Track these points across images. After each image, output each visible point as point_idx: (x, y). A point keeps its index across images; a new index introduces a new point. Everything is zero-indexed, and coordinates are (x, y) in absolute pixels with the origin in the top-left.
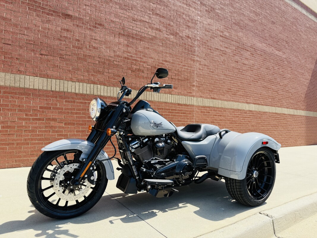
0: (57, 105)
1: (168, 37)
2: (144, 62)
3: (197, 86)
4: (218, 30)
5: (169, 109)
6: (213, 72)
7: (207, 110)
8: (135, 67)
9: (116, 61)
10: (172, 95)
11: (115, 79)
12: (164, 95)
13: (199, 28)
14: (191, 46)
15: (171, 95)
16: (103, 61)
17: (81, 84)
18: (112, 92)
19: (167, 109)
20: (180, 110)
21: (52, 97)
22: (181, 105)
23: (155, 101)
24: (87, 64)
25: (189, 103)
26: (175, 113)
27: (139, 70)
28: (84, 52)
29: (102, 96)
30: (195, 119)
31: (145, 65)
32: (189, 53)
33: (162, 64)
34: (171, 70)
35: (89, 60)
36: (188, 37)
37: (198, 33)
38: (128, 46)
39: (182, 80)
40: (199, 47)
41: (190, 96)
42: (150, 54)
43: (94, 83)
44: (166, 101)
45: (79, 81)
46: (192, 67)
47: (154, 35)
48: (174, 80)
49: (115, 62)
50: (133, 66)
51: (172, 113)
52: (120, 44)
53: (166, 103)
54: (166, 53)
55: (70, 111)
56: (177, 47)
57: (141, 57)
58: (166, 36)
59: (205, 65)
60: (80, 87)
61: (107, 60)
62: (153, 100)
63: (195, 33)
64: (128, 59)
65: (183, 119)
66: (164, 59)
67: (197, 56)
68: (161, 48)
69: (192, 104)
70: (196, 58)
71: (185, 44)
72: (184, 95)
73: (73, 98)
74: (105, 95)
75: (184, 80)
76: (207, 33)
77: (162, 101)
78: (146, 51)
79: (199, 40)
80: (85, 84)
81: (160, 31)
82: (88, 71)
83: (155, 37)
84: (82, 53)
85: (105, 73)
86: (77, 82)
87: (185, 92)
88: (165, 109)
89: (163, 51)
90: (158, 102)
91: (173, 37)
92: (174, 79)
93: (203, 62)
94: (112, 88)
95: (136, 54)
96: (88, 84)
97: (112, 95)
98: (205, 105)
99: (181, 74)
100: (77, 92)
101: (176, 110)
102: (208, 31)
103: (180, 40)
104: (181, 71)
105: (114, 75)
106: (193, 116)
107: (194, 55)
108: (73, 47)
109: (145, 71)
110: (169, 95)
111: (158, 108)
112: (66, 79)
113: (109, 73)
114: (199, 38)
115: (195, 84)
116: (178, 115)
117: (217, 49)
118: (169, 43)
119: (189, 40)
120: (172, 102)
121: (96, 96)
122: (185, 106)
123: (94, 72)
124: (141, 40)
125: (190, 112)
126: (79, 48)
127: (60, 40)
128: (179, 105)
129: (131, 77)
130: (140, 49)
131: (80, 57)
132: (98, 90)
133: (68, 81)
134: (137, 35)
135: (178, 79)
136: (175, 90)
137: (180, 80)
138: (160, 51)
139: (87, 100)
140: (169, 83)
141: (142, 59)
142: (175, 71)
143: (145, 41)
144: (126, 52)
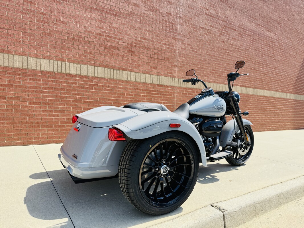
0: (20, 83)
1: (147, 13)
2: (120, 39)
3: (178, 66)
4: (203, 8)
5: (148, 90)
6: (196, 52)
7: (189, 91)
8: (109, 44)
9: (88, 37)
10: (150, 75)
11: (85, 56)
12: (142, 74)
13: (182, 5)
14: (173, 24)
15: (149, 75)
16: (72, 36)
17: (47, 61)
18: (82, 70)
19: (145, 90)
20: (159, 92)
21: (14, 74)
22: (161, 86)
23: (132, 81)
24: (54, 40)
25: (169, 84)
26: (154, 94)
27: (113, 47)
28: (50, 27)
29: (71, 74)
30: (176, 101)
31: (120, 42)
32: (170, 31)
33: (140, 41)
34: (150, 48)
35: (56, 35)
36: (170, 14)
37: (181, 10)
38: (101, 21)
39: (163, 60)
40: (182, 24)
41: (171, 77)
42: (126, 31)
43: (62, 60)
44: (144, 81)
45: (45, 58)
46: (174, 46)
47: (131, 10)
49: (86, 39)
50: (106, 42)
51: (151, 94)
52: (91, 19)
53: (144, 83)
54: (145, 30)
55: (35, 90)
56: (157, 24)
57: (116, 33)
58: (145, 12)
59: (188, 45)
60: (46, 64)
61: (77, 36)
62: (129, 80)
63: (177, 10)
64: (101, 35)
65: (162, 100)
66: (141, 36)
67: (180, 34)
68: (139, 25)
69: (173, 85)
70: (178, 37)
71: (166, 21)
72: (165, 75)
73: (38, 76)
74: (75, 73)
76: (191, 10)
77: (139, 81)
78: (122, 27)
79: (182, 18)
80: (52, 61)
81: (137, 6)
82: (55, 47)
83: (132, 13)
84: (48, 27)
85: (74, 50)
86: (42, 58)
87: (166, 73)
88: (143, 90)
89: (141, 27)
90: (136, 82)
91: (152, 14)
92: (153, 58)
93: (186, 41)
94: (82, 66)
95: (110, 30)
96: (55, 61)
97: (82, 74)
98: (187, 87)
99: (161, 53)
100: (43, 69)
101: (155, 91)
102: (192, 8)
103: (161, 16)
104: (161, 50)
105: (84, 52)
106: (174, 98)
107: (176, 33)
108: (38, 20)
109: (121, 49)
110: (147, 75)
111: (135, 89)
112: (30, 56)
113: (79, 50)
114: (181, 16)
115: (176, 64)
116: (157, 97)
117: (202, 28)
118: (147, 19)
119: (171, 17)
120: (151, 83)
121: (64, 73)
122: (166, 87)
123: (62, 48)
124: (116, 15)
125: (171, 94)
126: (44, 22)
127: (23, 13)
128: (158, 86)
129: (104, 54)
130: (115, 25)
131: (45, 31)
132: (67, 67)
133: (32, 57)
134: (111, 10)
135: (158, 59)
136: (155, 70)
137: (160, 59)
138: (138, 28)
139: (54, 78)
140: (147, 62)
141: (117, 35)
142: (155, 50)
143: (120, 17)
144: (99, 27)
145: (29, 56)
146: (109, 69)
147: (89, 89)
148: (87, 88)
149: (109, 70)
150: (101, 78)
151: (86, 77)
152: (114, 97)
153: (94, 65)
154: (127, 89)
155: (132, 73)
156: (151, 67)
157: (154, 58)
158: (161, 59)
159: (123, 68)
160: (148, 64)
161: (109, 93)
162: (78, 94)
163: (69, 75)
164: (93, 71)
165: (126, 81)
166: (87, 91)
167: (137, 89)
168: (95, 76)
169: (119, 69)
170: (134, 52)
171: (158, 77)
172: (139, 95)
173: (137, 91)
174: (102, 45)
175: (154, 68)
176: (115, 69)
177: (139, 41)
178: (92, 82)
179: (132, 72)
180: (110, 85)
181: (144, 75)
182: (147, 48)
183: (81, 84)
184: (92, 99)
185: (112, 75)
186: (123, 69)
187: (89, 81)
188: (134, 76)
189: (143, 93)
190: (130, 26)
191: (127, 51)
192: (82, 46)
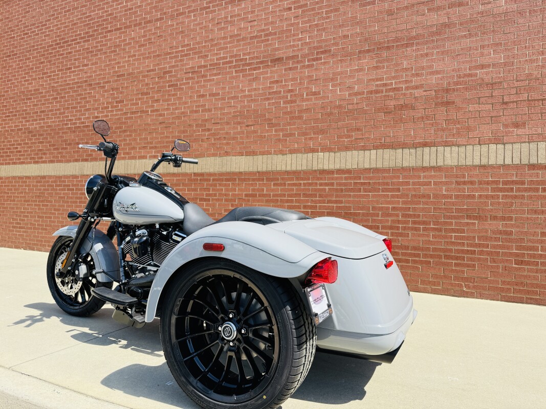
0: (263, 190)
1: (488, 6)
2: (417, 87)
5: (497, 182)
8: (393, 103)
9: (353, 104)
10: (504, 144)
11: (349, 136)
12: (477, 148)
15: (500, 146)
16: (329, 110)
17: (294, 155)
18: (343, 161)
19: (488, 183)
20: (539, 183)
21: (259, 180)
23: (447, 165)
24: (303, 123)
27: (402, 107)
28: (298, 106)
29: (326, 170)
31: (417, 93)
33: (470, 75)
34: (501, 83)
35: (305, 116)
38: (377, 68)
42: (431, 67)
43: (313, 151)
44: (484, 162)
45: (292, 152)
47: (443, 20)
48: (511, 105)
49: (350, 107)
50: (388, 102)
51: (508, 192)
52: (361, 70)
53: (483, 167)
54: (483, 47)
55: (279, 199)
56: (521, 21)
57: (409, 79)
58: (482, 8)
60: (293, 161)
61: (336, 107)
62: (440, 163)
64: (377, 92)
66: (473, 64)
68: (465, 42)
73: (282, 179)
74: (332, 167)
77: (469, 163)
78: (423, 62)
80: (300, 155)
81: (461, 4)
82: (305, 134)
83: (446, 25)
84: (296, 108)
85: (331, 131)
86: (288, 154)
88: (480, 183)
89: (473, 45)
90: (459, 167)
92: (513, 102)
94: (343, 154)
95: (395, 77)
96: (304, 154)
97: (343, 167)
99: (541, 83)
100: (289, 169)
101: (523, 183)
104: (539, 76)
105: (347, 129)
108: (284, 103)
109: (419, 106)
110: (492, 147)
111: (456, 182)
112: (276, 153)
113: (338, 129)
116: (531, 197)
118: (491, 19)
120: (506, 163)
121: (315, 171)
123: (314, 134)
124: (407, 45)
126: (292, 102)
127: (268, 99)
128: (534, 169)
129: (384, 125)
130: (405, 64)
131: (293, 115)
132: (319, 161)
133: (277, 154)
134: (397, 40)
135: (528, 100)
136: (520, 131)
137: (538, 100)
138: (462, 49)
139: (302, 179)
140: (492, 117)
141: (411, 81)
142: (517, 81)
143: (418, 44)
144: (373, 80)
145: (274, 154)
146: (394, 150)
147: (354, 192)
148: (351, 190)
149: (392, 152)
150: (376, 170)
151: (349, 171)
152: (404, 203)
153: (364, 148)
154: (435, 183)
155: (448, 149)
156: (506, 126)
157: (517, 101)
158: (541, 97)
159: (426, 142)
160: (494, 119)
161: (393, 196)
162: (336, 202)
163: (323, 172)
164: (361, 159)
165: (432, 168)
166: (350, 196)
167: (465, 183)
168: (365, 167)
169: (415, 146)
170: (453, 103)
171: (533, 145)
172: (469, 195)
173: (462, 186)
174: (379, 110)
175: (517, 125)
176: (405, 148)
177: (465, 75)
178: (360, 179)
179: (449, 146)
180: (395, 180)
181: (484, 148)
182: (492, 84)
183: (340, 184)
184: (359, 208)
185: (399, 161)
186: (425, 145)
187: (355, 178)
188: (455, 155)
189: (482, 189)
190: (443, 53)
191: (436, 104)
192: (344, 120)
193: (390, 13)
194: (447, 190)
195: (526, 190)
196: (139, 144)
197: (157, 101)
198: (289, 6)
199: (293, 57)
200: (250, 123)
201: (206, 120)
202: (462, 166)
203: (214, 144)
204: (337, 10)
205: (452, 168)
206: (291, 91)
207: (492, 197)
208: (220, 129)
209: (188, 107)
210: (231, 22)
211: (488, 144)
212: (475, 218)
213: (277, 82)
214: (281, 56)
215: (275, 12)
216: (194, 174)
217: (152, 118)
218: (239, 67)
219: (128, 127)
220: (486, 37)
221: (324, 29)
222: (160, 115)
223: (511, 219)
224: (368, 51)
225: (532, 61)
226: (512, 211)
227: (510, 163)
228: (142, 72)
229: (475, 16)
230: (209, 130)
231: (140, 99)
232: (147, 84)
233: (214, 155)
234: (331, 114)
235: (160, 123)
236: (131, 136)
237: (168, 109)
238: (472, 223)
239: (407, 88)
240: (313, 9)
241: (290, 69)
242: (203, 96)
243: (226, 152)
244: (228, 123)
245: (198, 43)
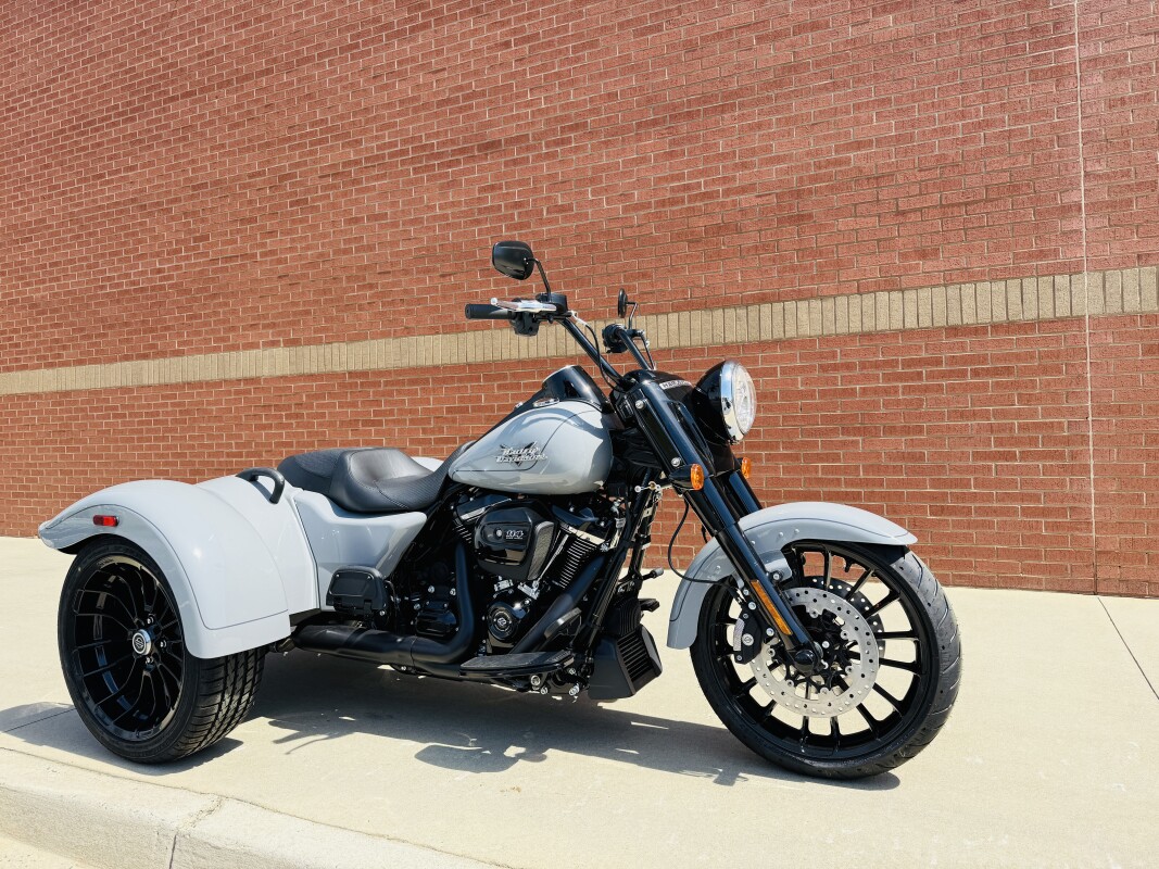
0: (480, 399)
1: (865, 29)
2: (743, 190)
3: (1093, 207)
5: (892, 364)
8: (702, 222)
9: (632, 227)
10: (902, 291)
12: (856, 299)
14: (1029, 5)
15: (896, 295)
16: (589, 240)
19: (877, 365)
20: (966, 360)
22: (977, 330)
23: (803, 336)
25: (1031, 315)
27: (720, 229)
28: (534, 233)
30: (1095, 395)
31: (746, 200)
32: (1015, 49)
33: (838, 162)
34: (891, 174)
38: (671, 155)
39: (981, 201)
41: (1053, 272)
44: (869, 326)
46: (1047, 114)
47: (785, 58)
48: (912, 217)
49: (628, 232)
50: (694, 221)
51: (912, 379)
52: (644, 160)
53: (867, 335)
54: (858, 107)
56: (922, 55)
57: (730, 174)
61: (602, 234)
62: (791, 333)
64: (673, 202)
66: (843, 141)
67: (1088, 34)
68: (827, 99)
69: (1063, 312)
70: (1078, 53)
72: (996, 275)
73: (514, 375)
75: (987, 200)
77: (842, 329)
78: (753, 140)
83: (791, 67)
87: (1002, 258)
88: (863, 366)
89: (840, 105)
90: (825, 339)
91: (895, 19)
92: (915, 210)
95: (705, 172)
99: (964, 173)
100: (523, 355)
101: (938, 362)
103: (945, 7)
104: (959, 159)
105: (623, 276)
106: (1081, 379)
107: (1058, 42)
108: (507, 228)
109: (751, 225)
110: (883, 296)
111: (821, 366)
115: (1076, 197)
116: (952, 388)
118: (870, 54)
120: (908, 326)
122: (1007, 332)
124: (723, 109)
125: (1047, 362)
128: (955, 336)
129: (689, 265)
130: (721, 146)
134: (705, 99)
135: (942, 206)
136: (924, 266)
137: (959, 205)
138: (821, 112)
140: (879, 241)
141: (734, 178)
142: (920, 171)
143: (742, 105)
144: (665, 179)
145: (495, 328)
146: (709, 313)
149: (706, 315)
150: (680, 351)
154: (784, 371)
155: (803, 305)
156: (904, 256)
157: (920, 210)
158: (963, 200)
159: (764, 294)
160: (883, 244)
165: (776, 343)
167: (835, 368)
169: (746, 302)
170: (810, 216)
171: (953, 291)
172: (843, 390)
173: (831, 374)
174: (678, 237)
175: (923, 254)
176: (729, 307)
177: (829, 163)
179: (805, 299)
181: (868, 299)
182: (877, 178)
185: (719, 331)
186: (763, 299)
188: (816, 316)
189: (867, 378)
190: (788, 121)
191: (779, 221)
192: (618, 259)
193: (690, 47)
194: (805, 383)
195: (943, 375)
196: (243, 320)
197: (272, 233)
198: (507, 39)
199: (518, 139)
200: (449, 270)
201: (365, 268)
202: (830, 335)
203: (383, 313)
204: (593, 44)
205: (812, 340)
206: (518, 205)
207: (886, 391)
208: (394, 284)
209: (331, 243)
210: (399, 73)
211: (874, 292)
212: (857, 431)
213: (492, 188)
214: (497, 138)
215: (480, 51)
216: (350, 373)
217: (264, 267)
218: (421, 162)
219: (220, 288)
220: (862, 87)
221: (572, 82)
222: (279, 261)
223: (920, 430)
224: (655, 123)
225: (945, 131)
226: (920, 416)
227: (914, 326)
228: (239, 178)
229: (842, 48)
230: (371, 286)
231: (238, 231)
232: (250, 202)
233: (385, 335)
234: (594, 247)
235: (280, 277)
236: (226, 304)
237: (292, 249)
238: (853, 441)
239: (727, 192)
240: (550, 44)
241: (515, 162)
242: (357, 220)
243: (406, 328)
244: (406, 272)
245: (342, 117)
